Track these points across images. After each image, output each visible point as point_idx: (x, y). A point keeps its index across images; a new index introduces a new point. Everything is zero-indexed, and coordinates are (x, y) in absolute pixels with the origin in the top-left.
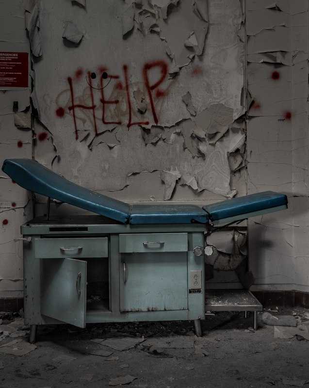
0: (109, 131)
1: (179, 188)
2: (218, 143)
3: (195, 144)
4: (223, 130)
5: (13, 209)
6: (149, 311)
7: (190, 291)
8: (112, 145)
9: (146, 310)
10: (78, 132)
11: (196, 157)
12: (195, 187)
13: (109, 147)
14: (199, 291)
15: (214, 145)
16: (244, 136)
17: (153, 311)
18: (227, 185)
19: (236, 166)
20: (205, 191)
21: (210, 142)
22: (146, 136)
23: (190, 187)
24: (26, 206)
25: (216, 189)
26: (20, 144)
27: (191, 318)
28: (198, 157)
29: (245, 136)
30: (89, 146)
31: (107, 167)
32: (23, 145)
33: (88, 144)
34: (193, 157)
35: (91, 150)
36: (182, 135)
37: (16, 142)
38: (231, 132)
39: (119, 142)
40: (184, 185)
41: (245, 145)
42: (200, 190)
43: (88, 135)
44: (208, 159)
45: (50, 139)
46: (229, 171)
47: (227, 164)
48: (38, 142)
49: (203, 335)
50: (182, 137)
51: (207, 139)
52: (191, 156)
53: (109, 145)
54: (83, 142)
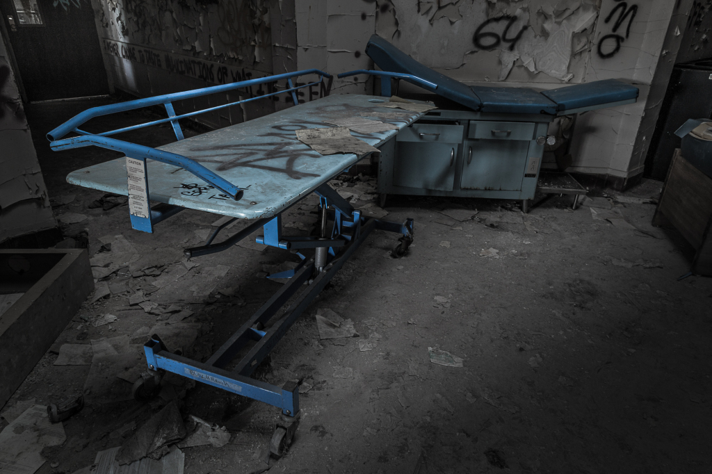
0: (452, 4)
1: (515, 69)
2: (565, 22)
3: (540, 21)
4: (573, 7)
5: (355, 84)
6: (486, 189)
7: (526, 176)
8: (453, 20)
9: (483, 188)
10: (421, 4)
11: (538, 37)
12: (532, 69)
13: (450, 21)
14: (533, 176)
15: (559, 23)
16: (595, 13)
17: (489, 190)
18: (564, 68)
19: (578, 48)
20: (541, 73)
21: (557, 20)
22: (490, 10)
23: (526, 69)
24: (367, 81)
25: (553, 71)
26: (364, 17)
27: (522, 198)
28: (540, 36)
29: (596, 15)
30: (430, 21)
31: (446, 44)
32: (367, 18)
33: (429, 18)
34: (535, 37)
35: (432, 24)
36: (529, 11)
37: (360, 14)
38: (581, 9)
39: (462, 16)
40: (520, 66)
41: (594, 25)
42: (536, 72)
43: (431, 8)
44: (550, 39)
45: (392, 11)
46: (570, 53)
47: (570, 45)
48: (380, 14)
49: (528, 212)
50: (527, 14)
51: (553, 16)
52: (533, 34)
53: (451, 19)
54: (425, 16)
